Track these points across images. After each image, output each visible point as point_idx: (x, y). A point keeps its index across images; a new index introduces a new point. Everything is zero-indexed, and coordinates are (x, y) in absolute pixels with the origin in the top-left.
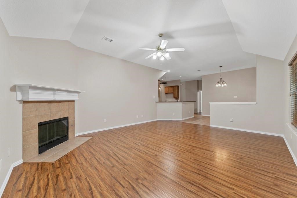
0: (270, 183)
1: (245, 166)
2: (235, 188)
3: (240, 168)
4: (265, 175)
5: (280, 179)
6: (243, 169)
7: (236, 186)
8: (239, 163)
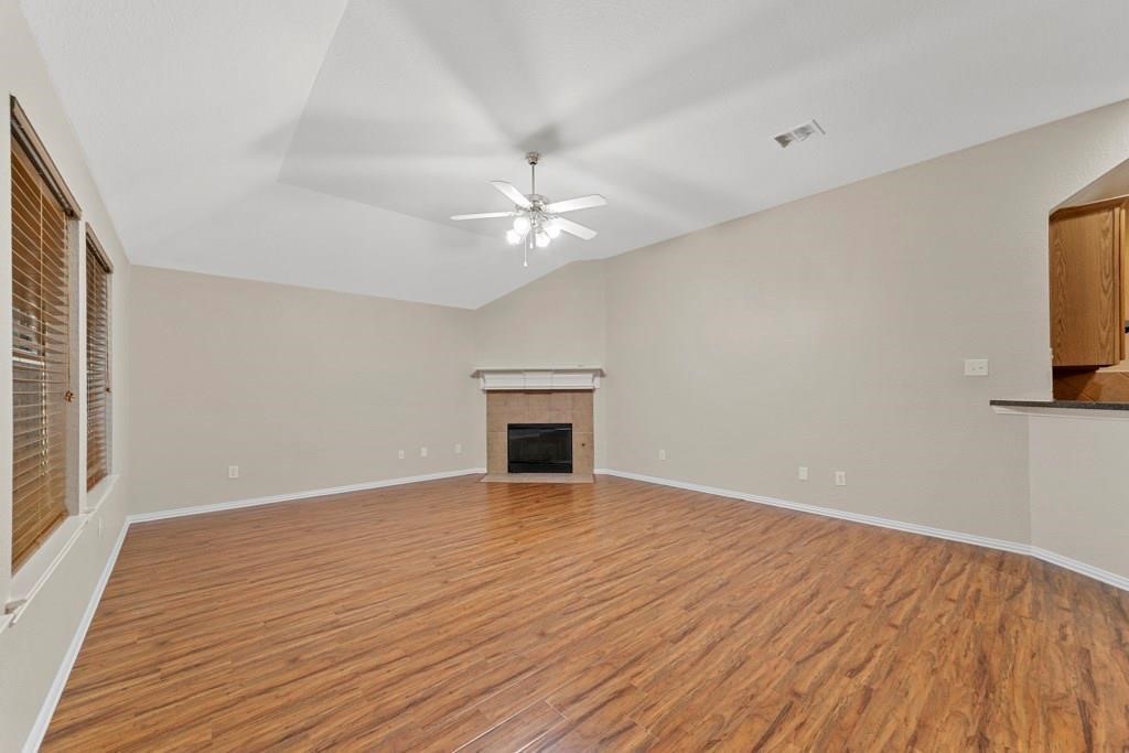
0: (178, 639)
1: (261, 641)
2: (251, 585)
3: (268, 624)
4: (194, 652)
5: (147, 670)
6: (260, 629)
7: (250, 589)
8: (287, 637)
